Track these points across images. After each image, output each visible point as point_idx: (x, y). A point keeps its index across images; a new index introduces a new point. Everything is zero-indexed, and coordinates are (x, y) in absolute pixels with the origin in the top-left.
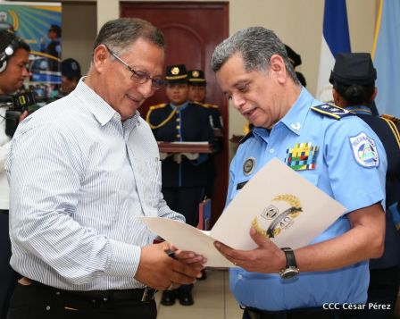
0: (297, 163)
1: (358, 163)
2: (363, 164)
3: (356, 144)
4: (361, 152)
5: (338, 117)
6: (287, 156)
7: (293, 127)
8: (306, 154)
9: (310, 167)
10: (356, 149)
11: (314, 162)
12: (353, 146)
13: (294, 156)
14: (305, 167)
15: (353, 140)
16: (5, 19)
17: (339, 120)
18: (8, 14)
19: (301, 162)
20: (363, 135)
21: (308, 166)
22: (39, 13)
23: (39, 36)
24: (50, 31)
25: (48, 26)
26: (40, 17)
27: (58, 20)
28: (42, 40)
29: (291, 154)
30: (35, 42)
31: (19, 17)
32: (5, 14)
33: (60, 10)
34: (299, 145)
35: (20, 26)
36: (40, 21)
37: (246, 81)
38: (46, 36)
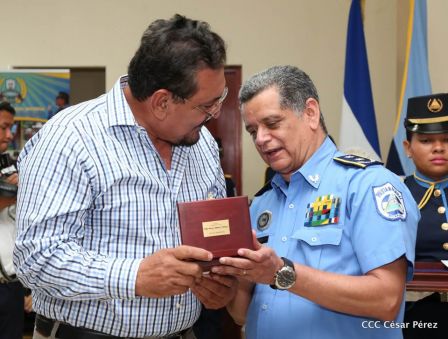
0: (319, 218)
1: (381, 215)
2: (387, 216)
3: (379, 194)
4: (385, 204)
5: (363, 166)
6: (308, 211)
7: (310, 178)
8: (328, 208)
9: (333, 221)
10: (379, 200)
11: (336, 215)
12: (377, 197)
13: (315, 210)
14: (327, 222)
15: (376, 190)
16: (13, 87)
17: (364, 168)
18: (16, 82)
19: (323, 217)
20: (388, 185)
21: (330, 220)
22: (47, 80)
23: (46, 103)
24: (58, 98)
25: (56, 93)
26: (47, 84)
27: (65, 87)
28: (49, 108)
29: (312, 209)
30: (43, 109)
31: (27, 85)
32: (13, 82)
33: (68, 77)
34: (320, 199)
35: (28, 93)
36: (47, 88)
37: (277, 117)
38: (53, 103)
